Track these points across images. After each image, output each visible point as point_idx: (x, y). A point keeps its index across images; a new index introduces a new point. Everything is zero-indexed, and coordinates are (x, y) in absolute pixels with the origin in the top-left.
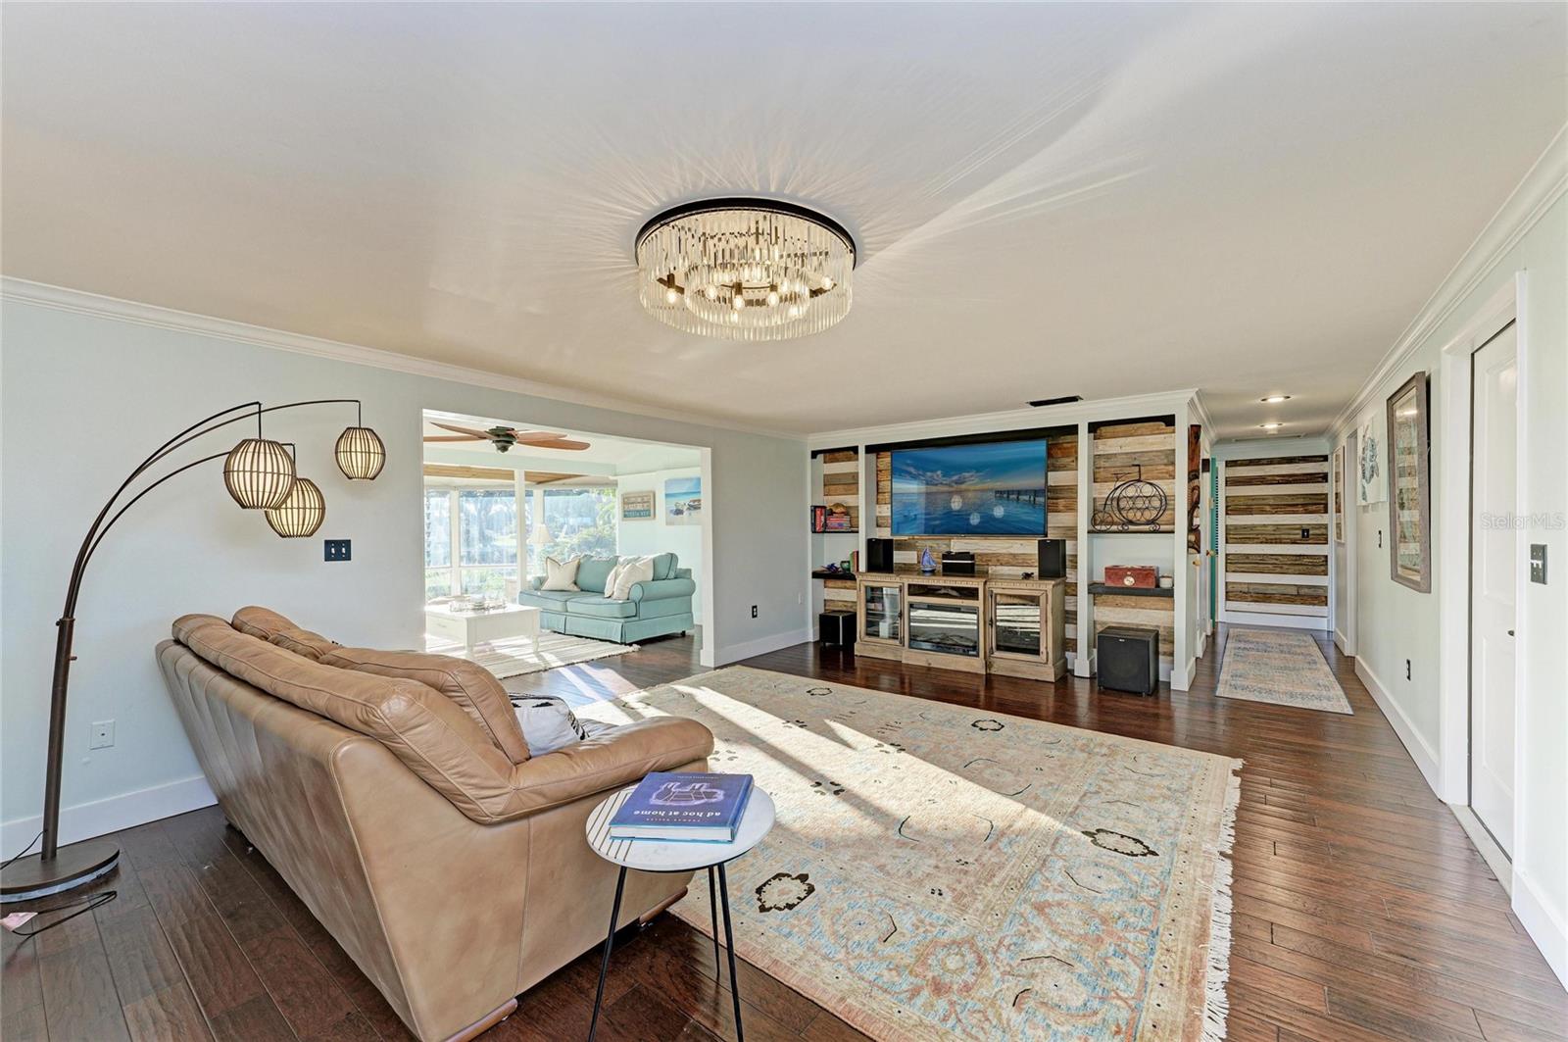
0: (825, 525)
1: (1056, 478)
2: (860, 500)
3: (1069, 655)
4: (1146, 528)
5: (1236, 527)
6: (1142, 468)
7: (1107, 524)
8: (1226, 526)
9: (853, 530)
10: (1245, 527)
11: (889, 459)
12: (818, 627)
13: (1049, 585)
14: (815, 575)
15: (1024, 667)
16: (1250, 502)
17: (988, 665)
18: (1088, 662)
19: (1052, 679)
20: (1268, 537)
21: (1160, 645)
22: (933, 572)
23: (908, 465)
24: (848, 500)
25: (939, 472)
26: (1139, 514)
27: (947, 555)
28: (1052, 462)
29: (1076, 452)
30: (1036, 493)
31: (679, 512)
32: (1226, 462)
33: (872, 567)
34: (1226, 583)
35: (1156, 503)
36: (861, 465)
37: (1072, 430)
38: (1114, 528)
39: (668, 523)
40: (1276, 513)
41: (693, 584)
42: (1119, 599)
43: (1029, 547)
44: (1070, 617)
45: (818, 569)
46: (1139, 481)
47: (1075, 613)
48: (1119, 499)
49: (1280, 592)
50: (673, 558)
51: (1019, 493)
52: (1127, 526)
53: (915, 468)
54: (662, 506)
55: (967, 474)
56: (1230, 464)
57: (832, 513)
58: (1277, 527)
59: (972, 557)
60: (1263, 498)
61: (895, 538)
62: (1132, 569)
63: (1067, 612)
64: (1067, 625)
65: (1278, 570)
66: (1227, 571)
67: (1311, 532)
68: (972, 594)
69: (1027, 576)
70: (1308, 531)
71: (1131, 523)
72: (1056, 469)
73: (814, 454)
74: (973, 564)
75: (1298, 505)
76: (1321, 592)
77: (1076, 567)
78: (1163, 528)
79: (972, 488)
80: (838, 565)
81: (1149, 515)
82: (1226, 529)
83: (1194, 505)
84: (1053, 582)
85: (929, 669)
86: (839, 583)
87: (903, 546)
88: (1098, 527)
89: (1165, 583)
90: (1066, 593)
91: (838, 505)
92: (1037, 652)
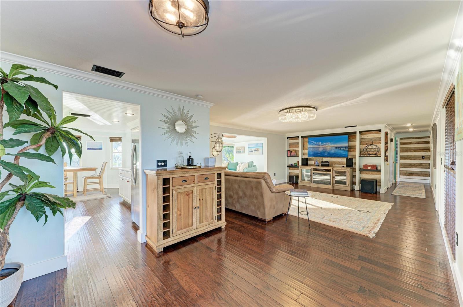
0: (290, 155)
1: (351, 144)
2: (300, 149)
3: (354, 185)
4: (374, 155)
5: (403, 156)
6: (373, 142)
7: (364, 155)
8: (400, 155)
9: (297, 156)
10: (405, 156)
11: (307, 139)
12: (289, 179)
13: (349, 169)
14: (288, 166)
15: (342, 187)
16: (407, 149)
17: (333, 187)
18: (359, 187)
19: (349, 190)
20: (412, 158)
21: (378, 183)
22: (318, 166)
23: (313, 141)
24: (296, 149)
25: (320, 142)
26: (372, 152)
27: (322, 162)
28: (349, 140)
29: (356, 138)
30: (345, 147)
31: (251, 152)
32: (400, 138)
33: (303, 165)
34: (400, 171)
35: (377, 150)
36: (300, 141)
37: (355, 133)
38: (366, 156)
39: (249, 154)
40: (415, 152)
41: (257, 169)
42: (367, 172)
43: (344, 160)
44: (354, 177)
45: (288, 165)
46: (372, 145)
47: (355, 176)
48: (367, 149)
49: (416, 173)
50: (252, 162)
51: (341, 147)
52: (369, 155)
53: (314, 141)
54: (247, 150)
55: (327, 143)
56: (401, 139)
57: (292, 152)
58: (415, 156)
59: (329, 162)
60: (411, 148)
61: (308, 158)
62: (370, 165)
63: (353, 175)
64: (353, 179)
65: (415, 167)
66: (400, 167)
67: (425, 157)
68: (329, 171)
69: (343, 167)
70: (424, 157)
71: (370, 154)
72: (351, 142)
73: (288, 138)
74: (329, 164)
75: (421, 150)
76: (428, 173)
77: (356, 165)
78: (378, 156)
79: (329, 146)
80: (293, 164)
81: (375, 153)
82: (400, 156)
83: (386, 150)
84: (350, 168)
85: (318, 188)
86: (293, 168)
87: (311, 160)
88: (362, 155)
89: (379, 168)
90: (353, 171)
91: (293, 150)
92: (346, 184)
